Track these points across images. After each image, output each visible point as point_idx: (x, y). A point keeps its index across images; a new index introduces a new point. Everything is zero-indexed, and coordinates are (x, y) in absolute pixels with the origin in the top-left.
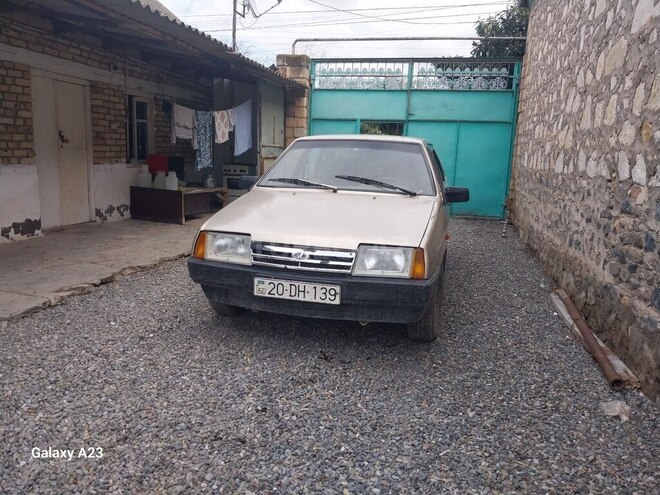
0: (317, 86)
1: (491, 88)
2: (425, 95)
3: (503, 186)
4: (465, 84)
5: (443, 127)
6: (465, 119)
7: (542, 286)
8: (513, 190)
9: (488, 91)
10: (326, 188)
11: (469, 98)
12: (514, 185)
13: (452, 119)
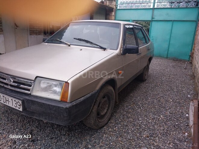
0: (118, 8)
1: (188, 6)
2: (160, 10)
3: (190, 47)
4: (177, 5)
5: (166, 23)
6: (176, 20)
7: (189, 96)
8: (194, 49)
9: (187, 8)
10: (66, 44)
11: (178, 10)
12: (194, 47)
13: (170, 20)
